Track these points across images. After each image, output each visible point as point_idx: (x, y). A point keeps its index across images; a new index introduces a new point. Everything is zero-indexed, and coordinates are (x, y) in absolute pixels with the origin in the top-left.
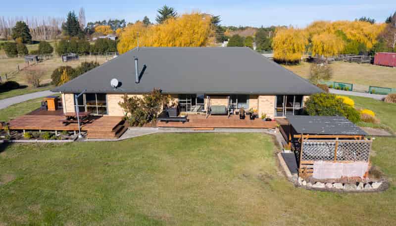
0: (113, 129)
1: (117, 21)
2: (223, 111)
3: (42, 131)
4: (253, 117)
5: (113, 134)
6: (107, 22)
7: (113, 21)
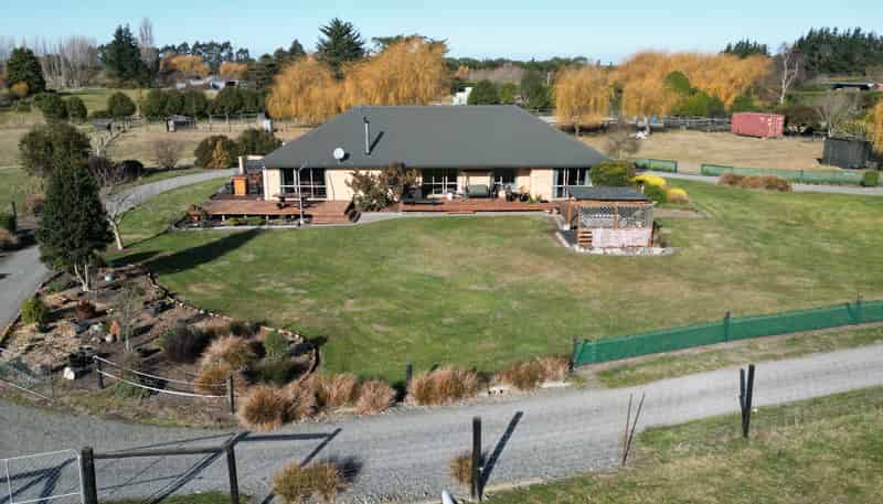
0: (346, 212)
1: (212, 45)
2: (484, 192)
3: (248, 216)
4: (525, 198)
5: (347, 217)
6: (191, 47)
7: (204, 45)
